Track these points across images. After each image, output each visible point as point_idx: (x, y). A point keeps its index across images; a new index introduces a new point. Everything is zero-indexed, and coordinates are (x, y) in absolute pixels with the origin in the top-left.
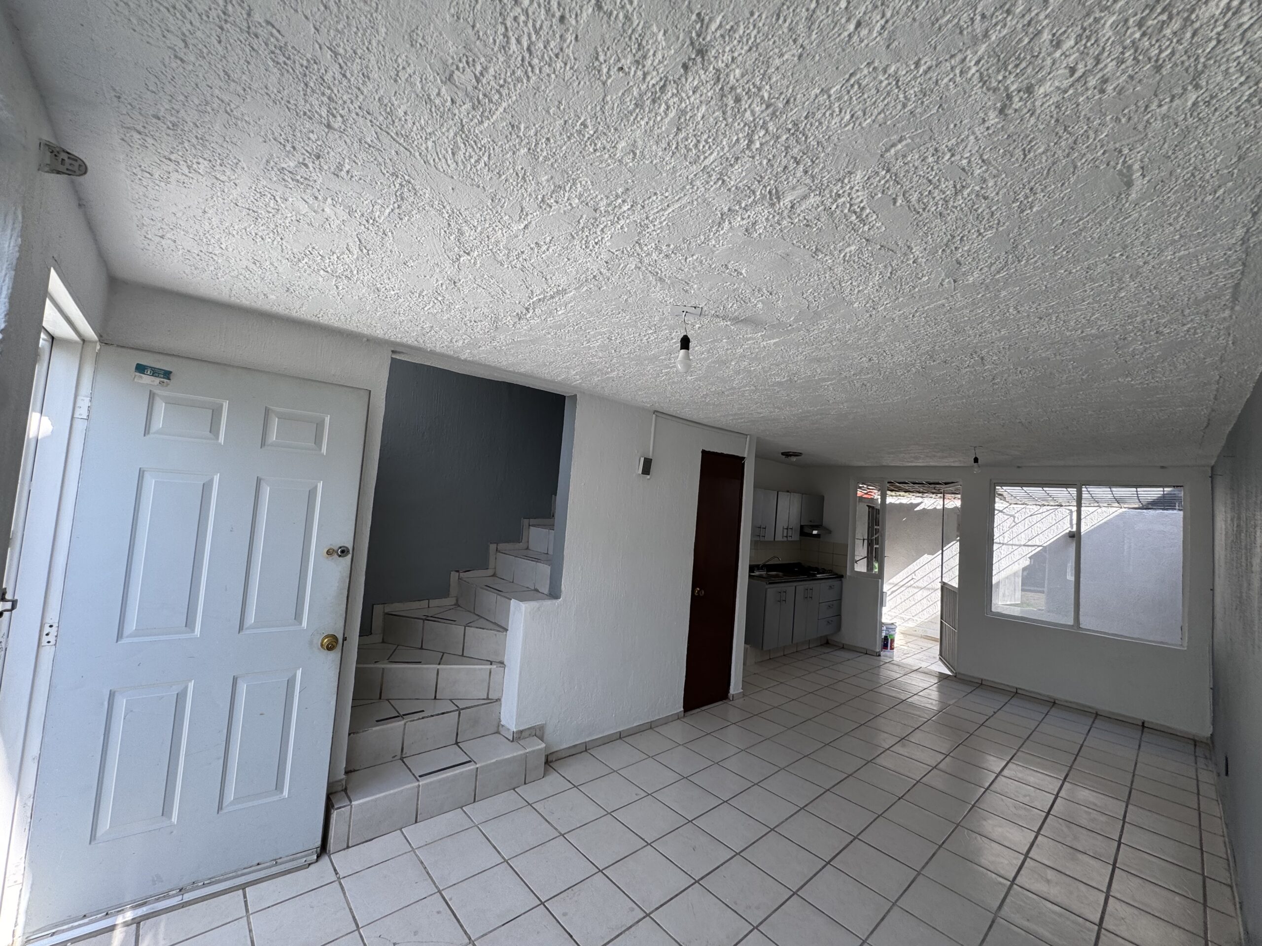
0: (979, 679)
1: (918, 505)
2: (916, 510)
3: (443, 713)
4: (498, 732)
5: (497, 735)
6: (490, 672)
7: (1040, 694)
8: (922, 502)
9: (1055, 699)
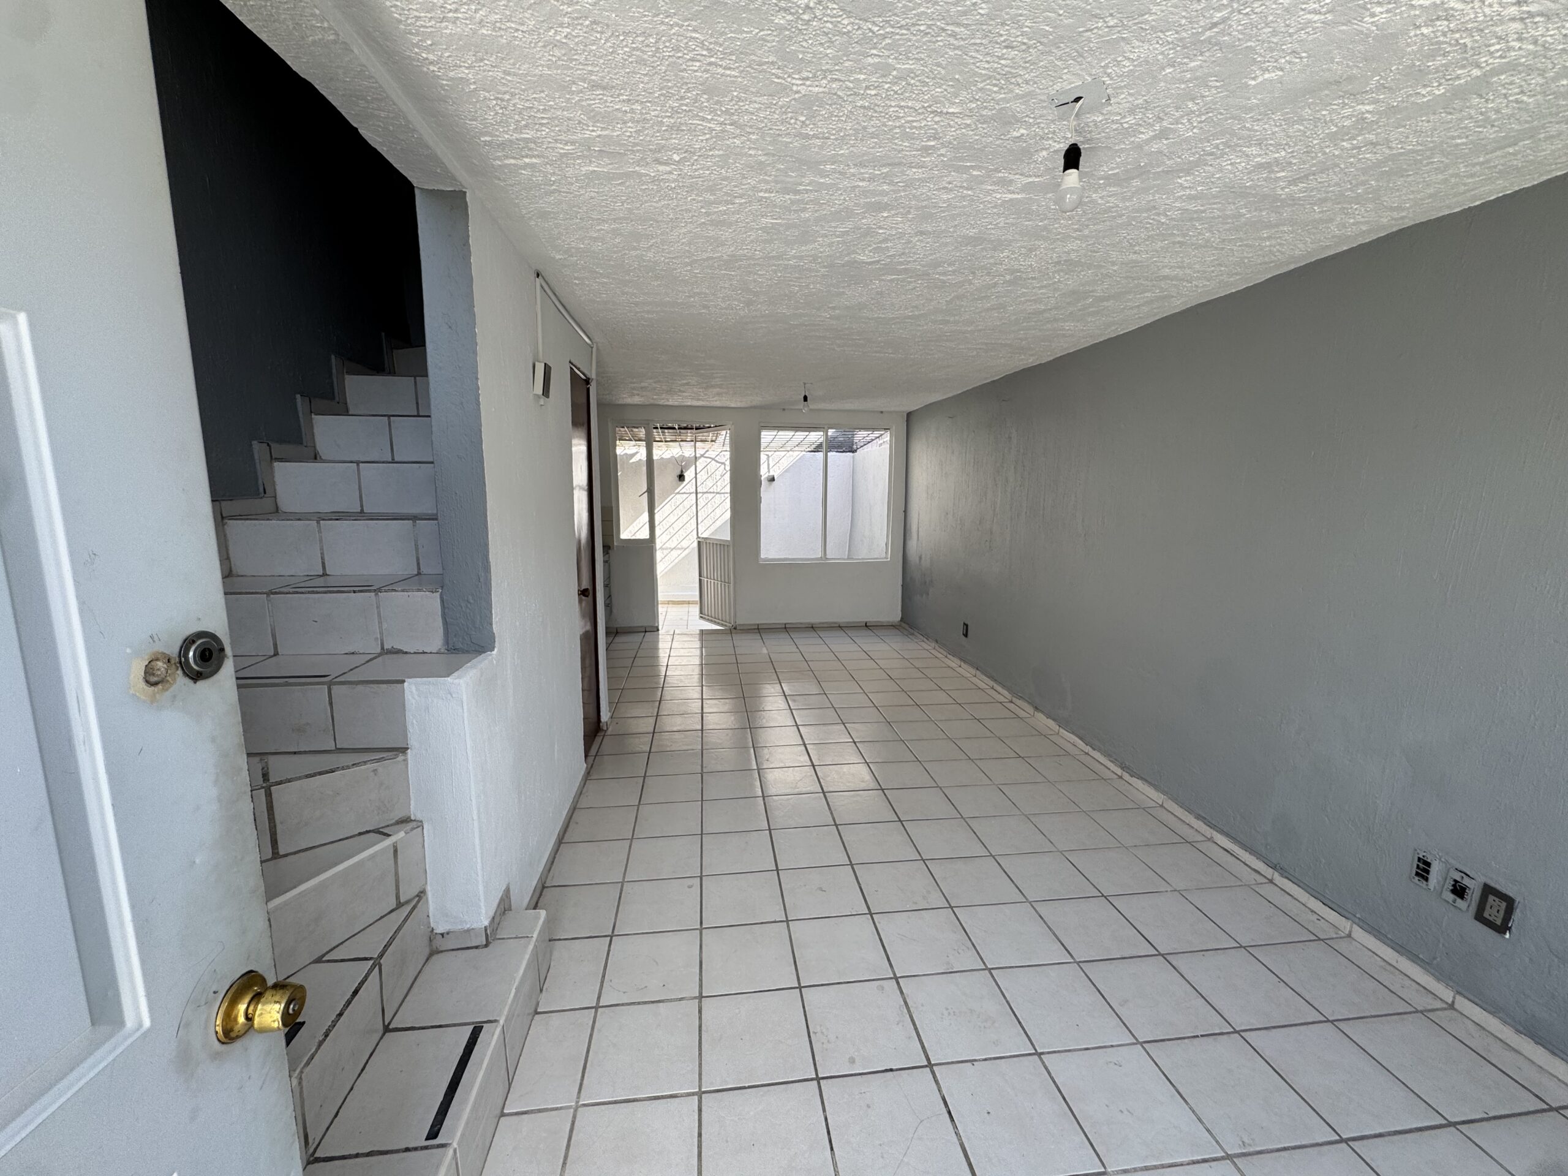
0: (755, 625)
1: (633, 455)
2: (631, 461)
3: (356, 992)
4: (434, 952)
5: (435, 958)
6: (396, 851)
7: (801, 623)
8: (637, 453)
9: (812, 624)
